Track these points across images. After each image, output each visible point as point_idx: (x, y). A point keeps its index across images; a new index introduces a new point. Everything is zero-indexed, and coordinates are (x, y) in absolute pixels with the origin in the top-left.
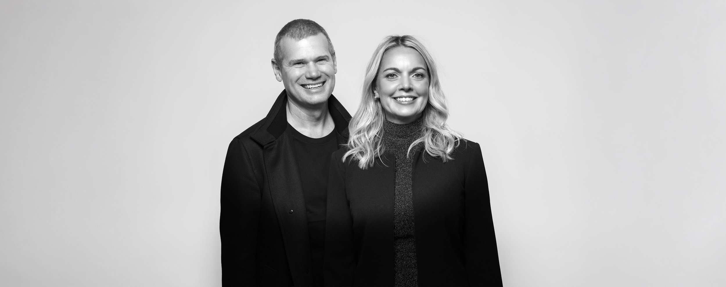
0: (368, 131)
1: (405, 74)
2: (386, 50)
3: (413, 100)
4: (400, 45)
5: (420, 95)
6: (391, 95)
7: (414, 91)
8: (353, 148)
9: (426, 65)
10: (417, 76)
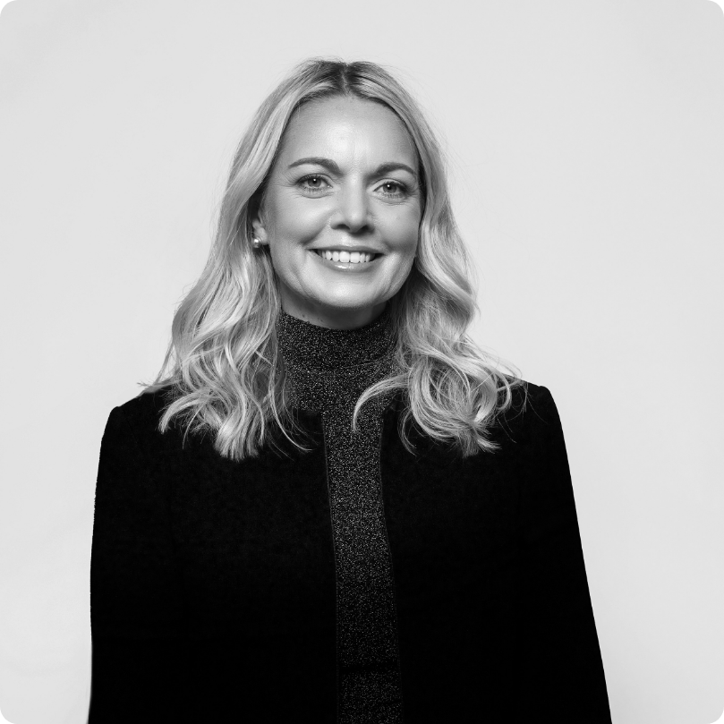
0: (233, 342)
1: (354, 180)
2: (302, 102)
3: (371, 260)
4: (346, 90)
5: (391, 247)
6: (307, 241)
7: (378, 235)
8: (190, 391)
9: (417, 160)
10: (389, 189)
